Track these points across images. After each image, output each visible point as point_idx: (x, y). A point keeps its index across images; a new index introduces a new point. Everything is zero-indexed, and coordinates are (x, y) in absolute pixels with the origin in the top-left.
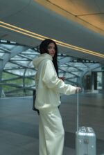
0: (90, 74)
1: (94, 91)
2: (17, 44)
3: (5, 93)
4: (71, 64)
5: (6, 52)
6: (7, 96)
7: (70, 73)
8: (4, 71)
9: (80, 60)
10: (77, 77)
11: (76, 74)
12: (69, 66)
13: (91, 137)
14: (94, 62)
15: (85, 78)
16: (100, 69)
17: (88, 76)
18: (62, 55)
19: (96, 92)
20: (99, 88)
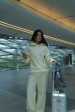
0: (67, 55)
1: (70, 65)
2: (24, 39)
3: (19, 67)
4: (56, 50)
5: (18, 44)
6: (19, 69)
7: (56, 55)
8: (18, 55)
9: (61, 48)
10: (60, 57)
11: (60, 55)
12: (55, 51)
13: (62, 97)
14: (69, 49)
15: (65, 58)
16: (73, 53)
17: (66, 57)
18: (50, 45)
19: (72, 66)
20: (73, 63)
